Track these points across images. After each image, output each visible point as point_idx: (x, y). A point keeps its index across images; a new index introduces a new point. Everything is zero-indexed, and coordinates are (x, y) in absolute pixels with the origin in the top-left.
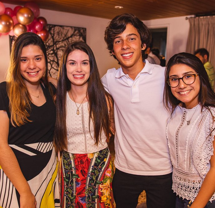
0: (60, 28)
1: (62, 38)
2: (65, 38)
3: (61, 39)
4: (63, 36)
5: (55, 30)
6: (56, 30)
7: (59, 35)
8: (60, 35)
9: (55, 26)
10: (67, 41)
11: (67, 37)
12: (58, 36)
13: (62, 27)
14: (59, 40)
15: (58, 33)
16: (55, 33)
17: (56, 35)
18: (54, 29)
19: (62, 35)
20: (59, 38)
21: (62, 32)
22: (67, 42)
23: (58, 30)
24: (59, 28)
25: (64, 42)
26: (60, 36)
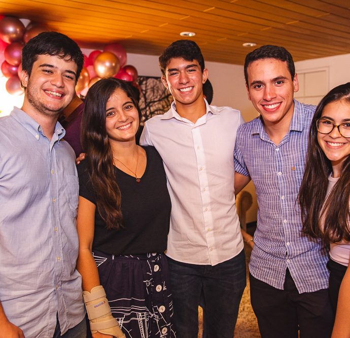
0: (155, 80)
1: (159, 97)
2: (163, 96)
3: (157, 97)
4: (160, 92)
5: (148, 84)
6: (150, 84)
7: (154, 92)
8: (156, 91)
9: (147, 78)
10: (166, 100)
11: (166, 94)
12: (152, 94)
13: (159, 79)
14: (154, 99)
15: (153, 89)
16: (148, 89)
17: (149, 92)
18: (146, 84)
19: (158, 91)
20: (153, 96)
21: (158, 87)
22: (165, 102)
23: (152, 85)
24: (153, 81)
25: (161, 102)
26: (156, 94)
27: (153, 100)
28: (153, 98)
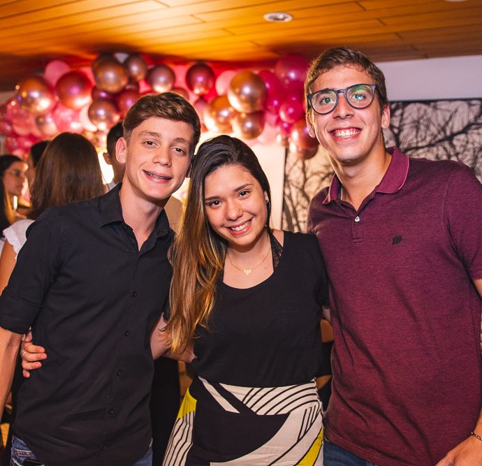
0: (424, 107)
1: (428, 139)
2: (440, 137)
3: (424, 139)
4: (433, 129)
5: (405, 115)
6: (410, 114)
7: (418, 128)
8: (422, 127)
9: (406, 103)
10: (447, 144)
11: (448, 133)
12: (414, 133)
13: (432, 104)
14: (417, 142)
15: (416, 125)
16: (404, 125)
17: (406, 130)
18: (402, 115)
19: (428, 127)
20: (416, 137)
21: (429, 120)
22: (445, 149)
23: (415, 116)
24: (419, 110)
25: (435, 149)
26: (422, 133)
27: (414, 145)
28: (415, 141)
